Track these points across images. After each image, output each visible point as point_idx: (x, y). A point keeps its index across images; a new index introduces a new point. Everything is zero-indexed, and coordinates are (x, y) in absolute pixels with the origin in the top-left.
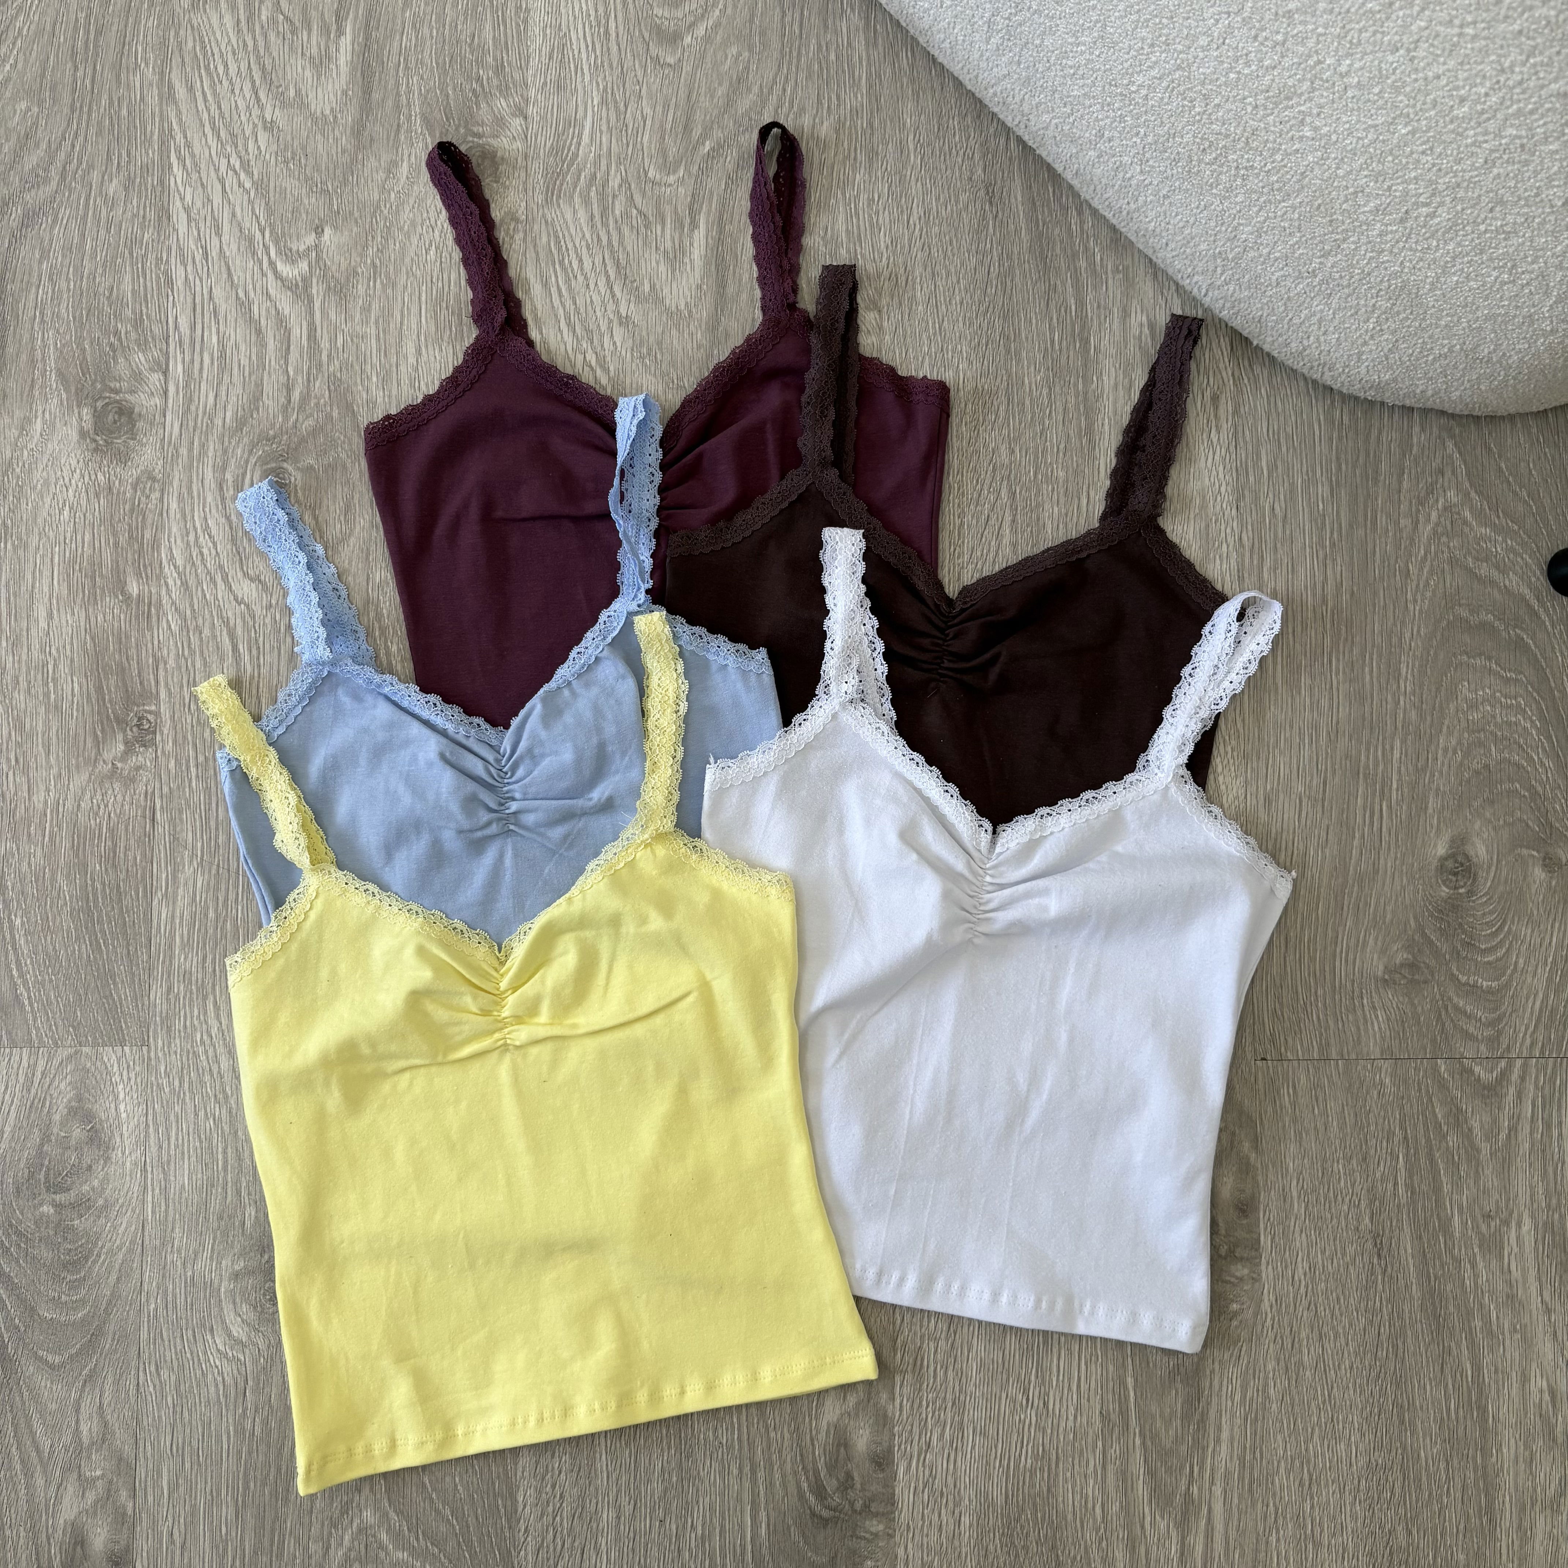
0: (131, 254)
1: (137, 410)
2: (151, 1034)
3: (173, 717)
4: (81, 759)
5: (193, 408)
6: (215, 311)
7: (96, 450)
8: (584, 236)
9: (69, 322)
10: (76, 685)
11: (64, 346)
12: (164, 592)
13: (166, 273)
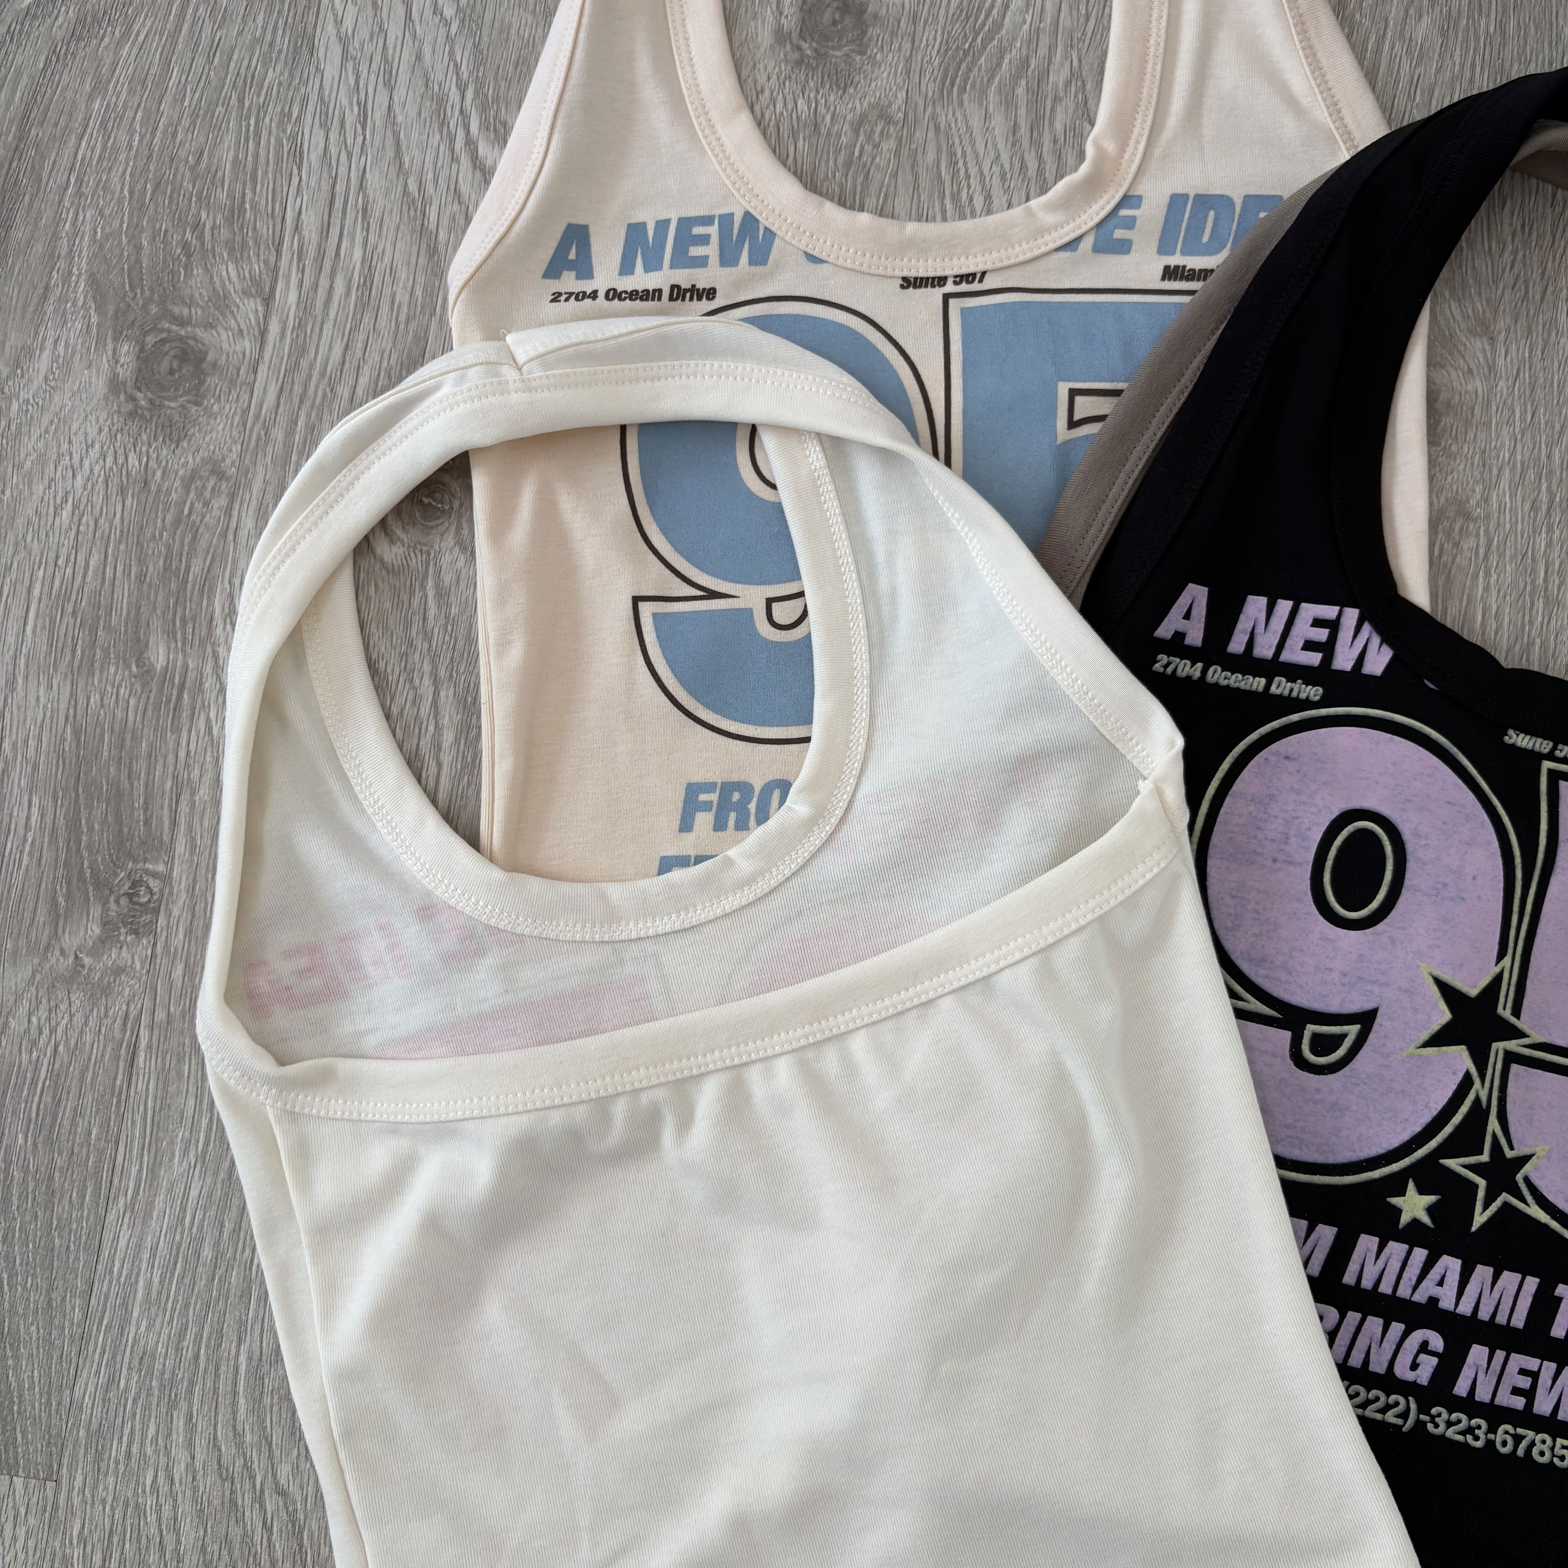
0: (241, 100)
1: (211, 356)
2: (65, 1461)
3: (191, 890)
4: (22, 942)
5: (304, 364)
6: (365, 210)
7: (133, 415)
8: (998, 157)
9: (121, 199)
10: (35, 810)
11: (106, 237)
12: (208, 669)
13: (293, 138)
